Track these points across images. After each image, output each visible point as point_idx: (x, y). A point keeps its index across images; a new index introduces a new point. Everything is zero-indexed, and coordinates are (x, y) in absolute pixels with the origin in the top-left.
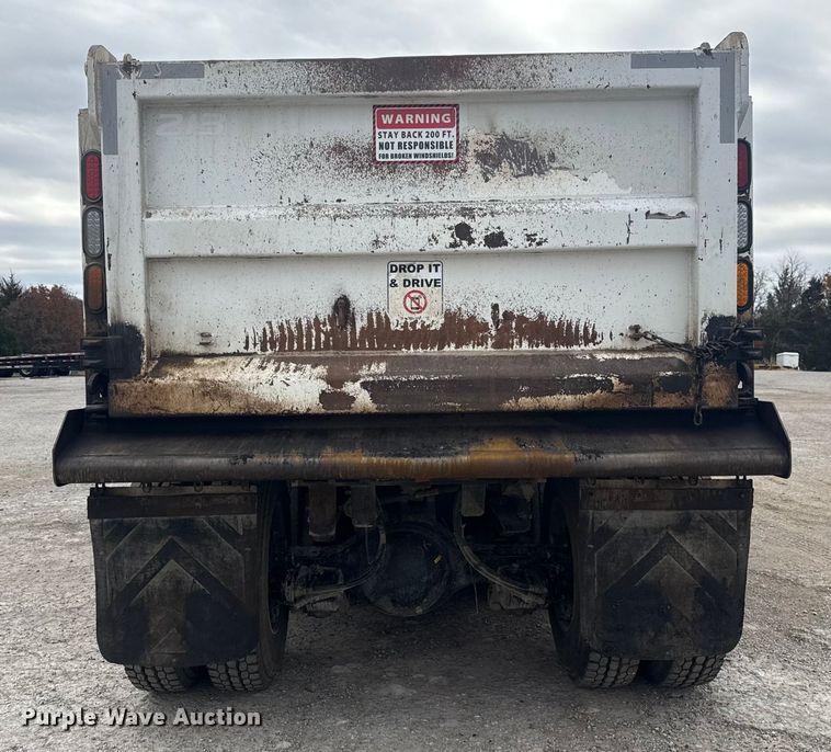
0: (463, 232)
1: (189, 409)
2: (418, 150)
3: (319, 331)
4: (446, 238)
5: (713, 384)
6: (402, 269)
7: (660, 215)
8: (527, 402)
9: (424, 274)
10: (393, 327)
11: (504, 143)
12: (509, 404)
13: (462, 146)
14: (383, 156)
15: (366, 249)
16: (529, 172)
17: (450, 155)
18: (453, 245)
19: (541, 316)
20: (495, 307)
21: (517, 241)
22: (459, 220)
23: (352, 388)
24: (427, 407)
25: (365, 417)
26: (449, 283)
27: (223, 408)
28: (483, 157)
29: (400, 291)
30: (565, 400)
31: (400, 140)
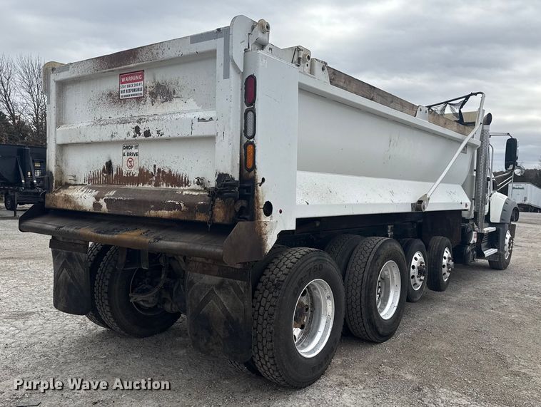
0: (137, 129)
1: (61, 207)
2: (132, 93)
3: (103, 175)
4: (132, 134)
5: (218, 210)
6: (127, 148)
7: (203, 120)
8: (153, 213)
9: (133, 150)
10: (124, 175)
11: (159, 86)
12: (147, 214)
13: (145, 89)
14: (122, 96)
16: (166, 100)
17: (141, 94)
18: (134, 136)
19: (170, 171)
20: (155, 166)
21: (154, 134)
22: (136, 124)
23: (102, 201)
24: (122, 212)
25: (104, 214)
26: (140, 155)
27: (69, 207)
28: (152, 94)
29: (126, 158)
30: (165, 213)
31: (128, 89)
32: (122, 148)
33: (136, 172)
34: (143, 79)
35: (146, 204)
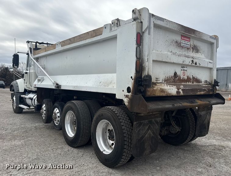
0: (193, 61)
1: (159, 95)
2: (185, 45)
3: (172, 79)
6: (183, 67)
7: (210, 62)
8: (199, 93)
9: (185, 69)
10: (181, 79)
11: (195, 46)
12: (197, 94)
13: (190, 45)
14: (182, 45)
15: (182, 63)
16: (197, 52)
17: (189, 47)
19: (197, 78)
20: (193, 76)
21: (198, 64)
22: (192, 59)
23: (180, 90)
24: (189, 94)
25: (182, 96)
26: (188, 71)
27: (164, 94)
28: (192, 48)
29: (182, 71)
30: (202, 93)
31: (184, 43)
32: (181, 67)
33: (186, 78)
34: (190, 41)
35: (196, 90)
